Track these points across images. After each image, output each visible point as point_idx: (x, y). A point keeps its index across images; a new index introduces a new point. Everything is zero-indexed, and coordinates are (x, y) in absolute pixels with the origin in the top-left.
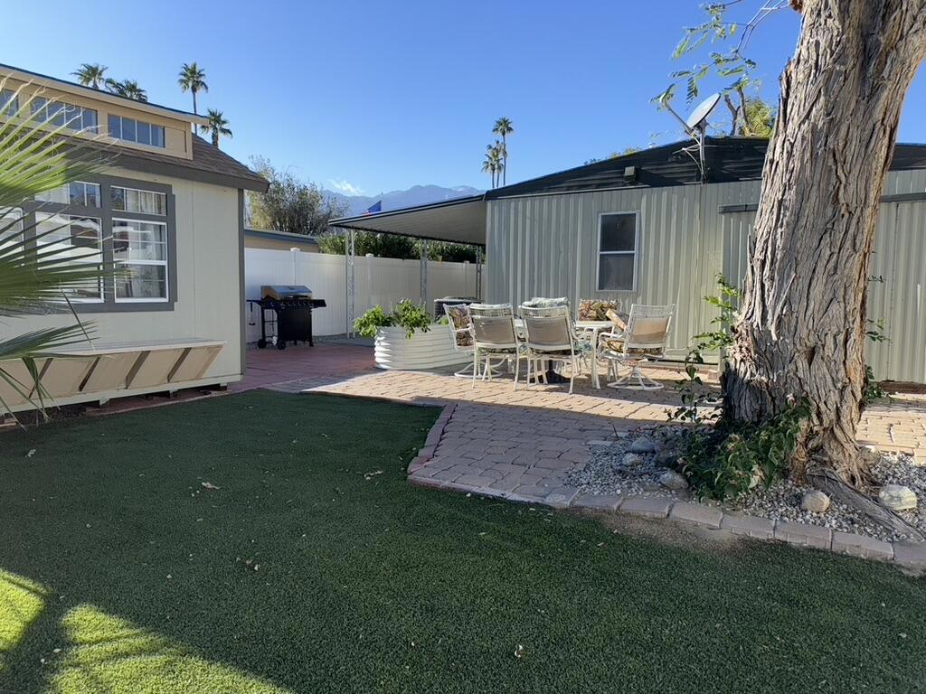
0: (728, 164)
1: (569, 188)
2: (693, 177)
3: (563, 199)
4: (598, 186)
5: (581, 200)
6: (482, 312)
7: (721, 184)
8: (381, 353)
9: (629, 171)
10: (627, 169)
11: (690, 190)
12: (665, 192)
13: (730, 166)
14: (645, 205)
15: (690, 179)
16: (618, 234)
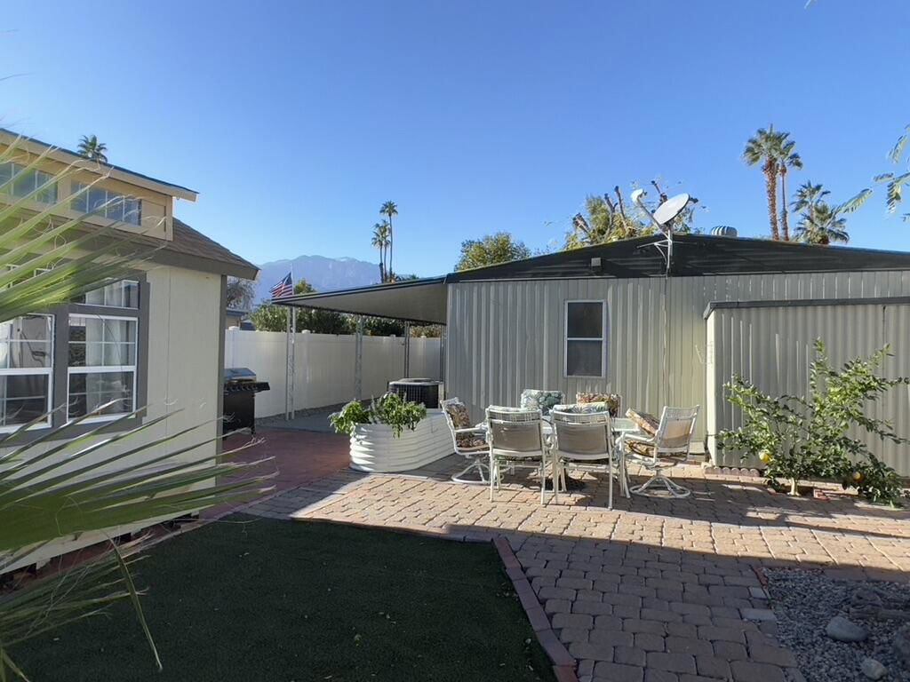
0: (692, 259)
1: (534, 275)
2: (658, 270)
3: (528, 286)
4: (564, 274)
5: (546, 288)
6: (504, 416)
7: (685, 278)
8: (358, 452)
9: (596, 261)
10: (593, 259)
11: (654, 281)
12: (631, 284)
13: (694, 262)
14: (613, 295)
15: (655, 272)
16: (585, 321)
